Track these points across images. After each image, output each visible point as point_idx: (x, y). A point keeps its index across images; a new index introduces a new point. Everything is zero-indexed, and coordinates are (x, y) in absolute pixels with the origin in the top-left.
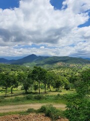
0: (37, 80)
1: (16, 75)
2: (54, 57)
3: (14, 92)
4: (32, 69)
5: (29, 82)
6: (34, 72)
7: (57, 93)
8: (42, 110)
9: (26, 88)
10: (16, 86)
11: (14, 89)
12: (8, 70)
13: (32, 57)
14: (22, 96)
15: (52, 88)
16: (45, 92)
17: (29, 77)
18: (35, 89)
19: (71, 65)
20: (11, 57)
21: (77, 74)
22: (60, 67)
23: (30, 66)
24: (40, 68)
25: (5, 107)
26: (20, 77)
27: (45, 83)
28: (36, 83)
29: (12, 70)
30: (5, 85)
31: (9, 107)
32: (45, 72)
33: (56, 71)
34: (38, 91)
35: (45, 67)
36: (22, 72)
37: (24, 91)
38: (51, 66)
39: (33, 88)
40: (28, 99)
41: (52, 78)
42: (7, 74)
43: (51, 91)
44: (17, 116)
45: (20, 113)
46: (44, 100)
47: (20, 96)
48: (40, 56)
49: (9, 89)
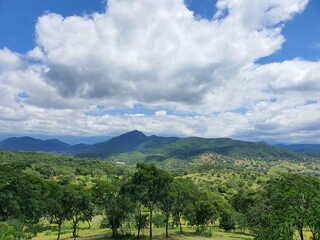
0: (145, 202)
1: (90, 185)
2: (192, 140)
3: (80, 233)
4: (133, 170)
5: (123, 207)
6: (138, 179)
9: (114, 221)
10: (88, 217)
11: (81, 224)
12: (69, 171)
13: (132, 139)
15: (184, 224)
16: (167, 236)
17: (123, 191)
18: (140, 227)
19: (238, 163)
20: (76, 138)
21: (255, 187)
22: (206, 168)
23: (126, 163)
24: (153, 168)
26: (98, 191)
27: (166, 209)
28: (143, 210)
29: (78, 172)
30: (56, 213)
32: (168, 180)
33: (196, 179)
34: (146, 232)
35: (168, 166)
36: (104, 178)
37: (108, 231)
38: (182, 162)
39: (133, 223)
41: (187, 197)
42: (65, 183)
43: (181, 233)
48: (154, 137)
49: (68, 223)
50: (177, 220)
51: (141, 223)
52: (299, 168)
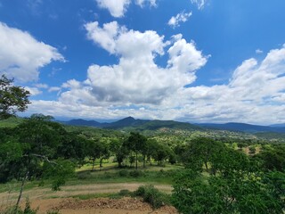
0: (134, 150)
1: (109, 142)
2: (156, 121)
3: (103, 165)
4: (129, 135)
6: (131, 139)
7: (159, 169)
8: (140, 193)
9: (120, 160)
10: (107, 157)
11: (104, 161)
12: (99, 135)
13: (129, 121)
14: (114, 171)
15: (152, 161)
16: (144, 167)
17: (124, 145)
18: (131, 162)
19: (177, 132)
21: (185, 143)
22: (163, 134)
23: (125, 132)
24: (138, 134)
25: (91, 186)
26: (113, 144)
27: (144, 154)
28: (133, 154)
29: (103, 136)
30: (92, 155)
31: (95, 186)
32: (145, 140)
33: (158, 139)
34: (134, 165)
35: (145, 133)
36: (115, 139)
37: (117, 164)
38: (152, 132)
39: (128, 160)
40: (122, 175)
41: (153, 148)
42: (97, 141)
43: (151, 165)
44: (106, 200)
45: (110, 196)
46: (143, 178)
47: (111, 171)
48: (138, 120)
49: (98, 160)
50: (149, 158)
51: (132, 160)
52: (205, 134)
